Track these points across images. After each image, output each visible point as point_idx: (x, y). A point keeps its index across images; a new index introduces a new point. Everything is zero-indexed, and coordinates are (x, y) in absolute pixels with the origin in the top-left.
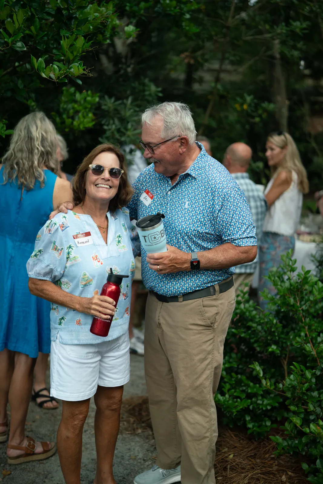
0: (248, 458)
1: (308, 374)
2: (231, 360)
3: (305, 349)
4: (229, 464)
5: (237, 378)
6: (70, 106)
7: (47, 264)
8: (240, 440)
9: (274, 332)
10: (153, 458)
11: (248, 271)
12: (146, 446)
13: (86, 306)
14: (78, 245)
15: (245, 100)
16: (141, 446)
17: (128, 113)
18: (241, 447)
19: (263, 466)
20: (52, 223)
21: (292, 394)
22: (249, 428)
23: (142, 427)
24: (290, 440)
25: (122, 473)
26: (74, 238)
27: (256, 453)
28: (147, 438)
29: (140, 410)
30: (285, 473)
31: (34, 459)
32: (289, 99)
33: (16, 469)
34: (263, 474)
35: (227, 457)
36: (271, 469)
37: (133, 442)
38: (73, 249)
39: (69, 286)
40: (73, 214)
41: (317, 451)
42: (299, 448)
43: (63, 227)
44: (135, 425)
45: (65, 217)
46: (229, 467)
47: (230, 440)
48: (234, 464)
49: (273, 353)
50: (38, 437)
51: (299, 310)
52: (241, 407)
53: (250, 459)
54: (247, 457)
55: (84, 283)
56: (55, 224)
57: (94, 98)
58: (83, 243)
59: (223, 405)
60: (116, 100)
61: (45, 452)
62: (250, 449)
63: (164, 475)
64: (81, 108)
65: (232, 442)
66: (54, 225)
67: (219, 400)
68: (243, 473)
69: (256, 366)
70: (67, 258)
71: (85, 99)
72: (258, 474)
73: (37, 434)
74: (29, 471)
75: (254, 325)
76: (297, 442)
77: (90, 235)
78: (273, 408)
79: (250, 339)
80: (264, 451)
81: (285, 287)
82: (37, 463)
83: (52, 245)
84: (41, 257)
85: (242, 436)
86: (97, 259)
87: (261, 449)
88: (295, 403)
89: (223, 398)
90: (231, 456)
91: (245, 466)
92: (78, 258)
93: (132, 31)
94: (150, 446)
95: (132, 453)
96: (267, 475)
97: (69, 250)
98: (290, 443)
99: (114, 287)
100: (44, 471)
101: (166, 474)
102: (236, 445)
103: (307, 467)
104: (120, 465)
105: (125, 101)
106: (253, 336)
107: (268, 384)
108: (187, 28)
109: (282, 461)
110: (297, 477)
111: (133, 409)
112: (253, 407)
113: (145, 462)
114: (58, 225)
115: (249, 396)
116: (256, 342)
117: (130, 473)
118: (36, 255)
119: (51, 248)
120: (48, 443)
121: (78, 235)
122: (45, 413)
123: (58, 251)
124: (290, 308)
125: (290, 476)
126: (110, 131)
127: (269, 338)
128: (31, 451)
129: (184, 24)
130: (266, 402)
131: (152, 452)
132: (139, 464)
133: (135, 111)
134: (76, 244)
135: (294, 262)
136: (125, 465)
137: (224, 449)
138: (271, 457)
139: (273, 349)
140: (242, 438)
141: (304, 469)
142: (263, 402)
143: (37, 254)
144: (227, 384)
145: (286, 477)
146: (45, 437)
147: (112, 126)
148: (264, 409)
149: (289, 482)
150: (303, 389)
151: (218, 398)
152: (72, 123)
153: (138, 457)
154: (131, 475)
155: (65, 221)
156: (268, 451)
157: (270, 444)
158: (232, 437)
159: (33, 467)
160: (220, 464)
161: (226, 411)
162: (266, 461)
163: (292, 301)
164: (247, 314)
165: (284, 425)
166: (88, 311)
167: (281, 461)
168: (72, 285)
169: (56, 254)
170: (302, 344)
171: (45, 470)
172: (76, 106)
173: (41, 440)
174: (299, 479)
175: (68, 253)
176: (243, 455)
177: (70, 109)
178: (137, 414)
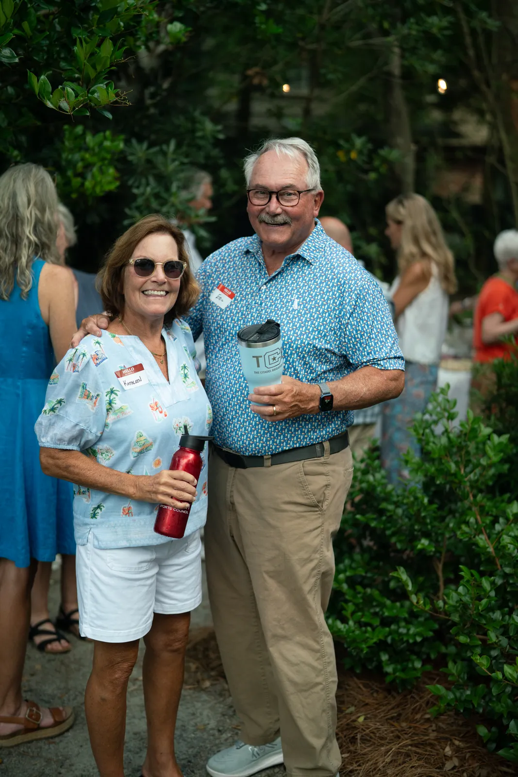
0: (389, 721)
1: (486, 584)
2: (354, 565)
3: (477, 545)
4: (359, 732)
5: (365, 593)
6: (77, 156)
7: (75, 421)
8: (372, 694)
9: (425, 517)
10: (234, 726)
11: (368, 420)
12: (221, 708)
13: (147, 489)
14: (126, 387)
15: (353, 145)
16: (212, 708)
17: (172, 167)
18: (377, 704)
19: (414, 734)
20: (78, 353)
21: (460, 617)
22: (387, 674)
23: (210, 678)
24: (458, 689)
25: (185, 754)
26: (118, 377)
27: (401, 712)
28: (221, 695)
29: (206, 649)
30: (449, 743)
31: (39, 737)
32: (416, 142)
33: (10, 753)
34: (416, 746)
35: (354, 721)
36: (427, 738)
37: (198, 701)
38: (117, 395)
39: (112, 455)
40: (110, 336)
41: (502, 706)
42: (473, 702)
43: (97, 359)
44: (199, 674)
45: (98, 343)
46: (359, 736)
47: (357, 693)
48: (367, 731)
49: (422, 551)
50: (42, 700)
51: (465, 482)
52: (375, 640)
53: (391, 722)
54: (387, 719)
55: (138, 449)
56: (84, 355)
57: (116, 143)
58: (133, 383)
59: (345, 638)
60: (150, 146)
61: (56, 724)
62: (390, 707)
63: (256, 755)
64: (94, 159)
65: (360, 697)
66: (82, 356)
67: (339, 630)
68: (382, 745)
69: (400, 573)
70: (108, 410)
71: (100, 145)
72: (407, 746)
73: (41, 696)
74: (33, 757)
75: (391, 507)
76: (468, 692)
77: (143, 369)
78: (425, 639)
79: (384, 530)
80: (414, 709)
81: (441, 445)
82: (45, 743)
83: (81, 389)
84: (61, 412)
85: (376, 686)
86: (157, 408)
87: (409, 705)
88: (466, 632)
89: (345, 627)
90: (361, 719)
91: (386, 734)
92: (127, 408)
93: (180, 31)
94: (226, 707)
95: (199, 720)
96: (422, 747)
97: (110, 397)
98: (458, 694)
99: (191, 456)
100: (57, 755)
101: (259, 752)
102: (367, 701)
103: (486, 731)
104: (181, 741)
105: (164, 147)
106: (389, 525)
107: (421, 602)
108: (263, 27)
109: (443, 723)
110: (468, 748)
111: (194, 648)
112: (393, 639)
113: (222, 734)
114: (88, 356)
115: (386, 622)
116: (394, 534)
117: (199, 753)
118: (53, 409)
119: (78, 396)
120: (61, 708)
121: (123, 370)
122: (49, 661)
123: (91, 399)
124: (449, 478)
125: (458, 747)
126: (144, 198)
127: (416, 527)
128: (34, 723)
129: (257, 20)
130: (412, 630)
131: (231, 717)
132: (212, 738)
133: (182, 164)
134: (121, 385)
135: (452, 404)
136: (189, 740)
137: (348, 708)
138: (425, 719)
139: (423, 544)
140: (376, 688)
141: (481, 734)
142: (408, 630)
143: (55, 407)
144: (350, 604)
145: (451, 750)
146: (53, 699)
147: (145, 189)
148: (411, 641)
149: (456, 756)
150: (480, 608)
151: (337, 628)
152: (83, 185)
153: (209, 727)
154: (201, 757)
155: (99, 349)
156: (419, 709)
157: (421, 698)
158: (359, 688)
159: (39, 750)
160: (345, 733)
161: (351, 648)
162: (417, 725)
163: (453, 467)
164: (379, 489)
165: (446, 666)
166: (153, 496)
167: (440, 724)
168: (116, 453)
169: (88, 404)
170: (471, 535)
171: (59, 754)
172: (87, 156)
173: (47, 705)
174: (473, 752)
175: (110, 403)
176: (380, 717)
177: (77, 162)
178: (200, 656)
